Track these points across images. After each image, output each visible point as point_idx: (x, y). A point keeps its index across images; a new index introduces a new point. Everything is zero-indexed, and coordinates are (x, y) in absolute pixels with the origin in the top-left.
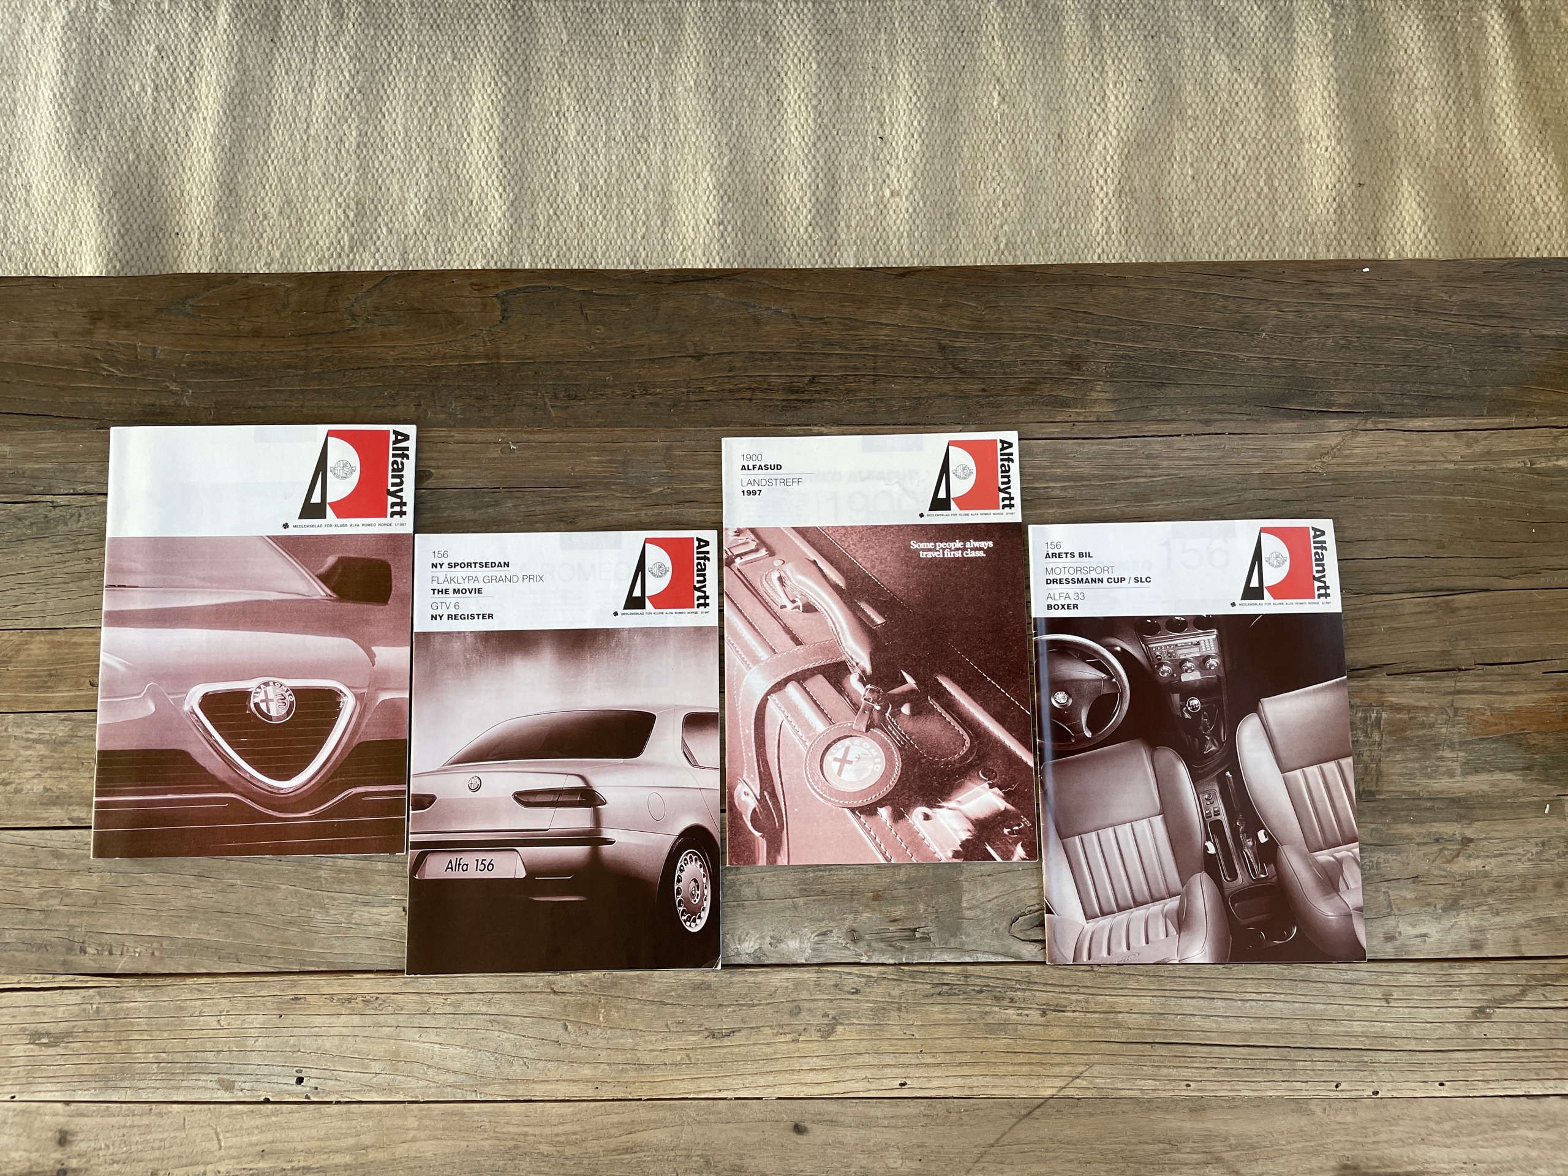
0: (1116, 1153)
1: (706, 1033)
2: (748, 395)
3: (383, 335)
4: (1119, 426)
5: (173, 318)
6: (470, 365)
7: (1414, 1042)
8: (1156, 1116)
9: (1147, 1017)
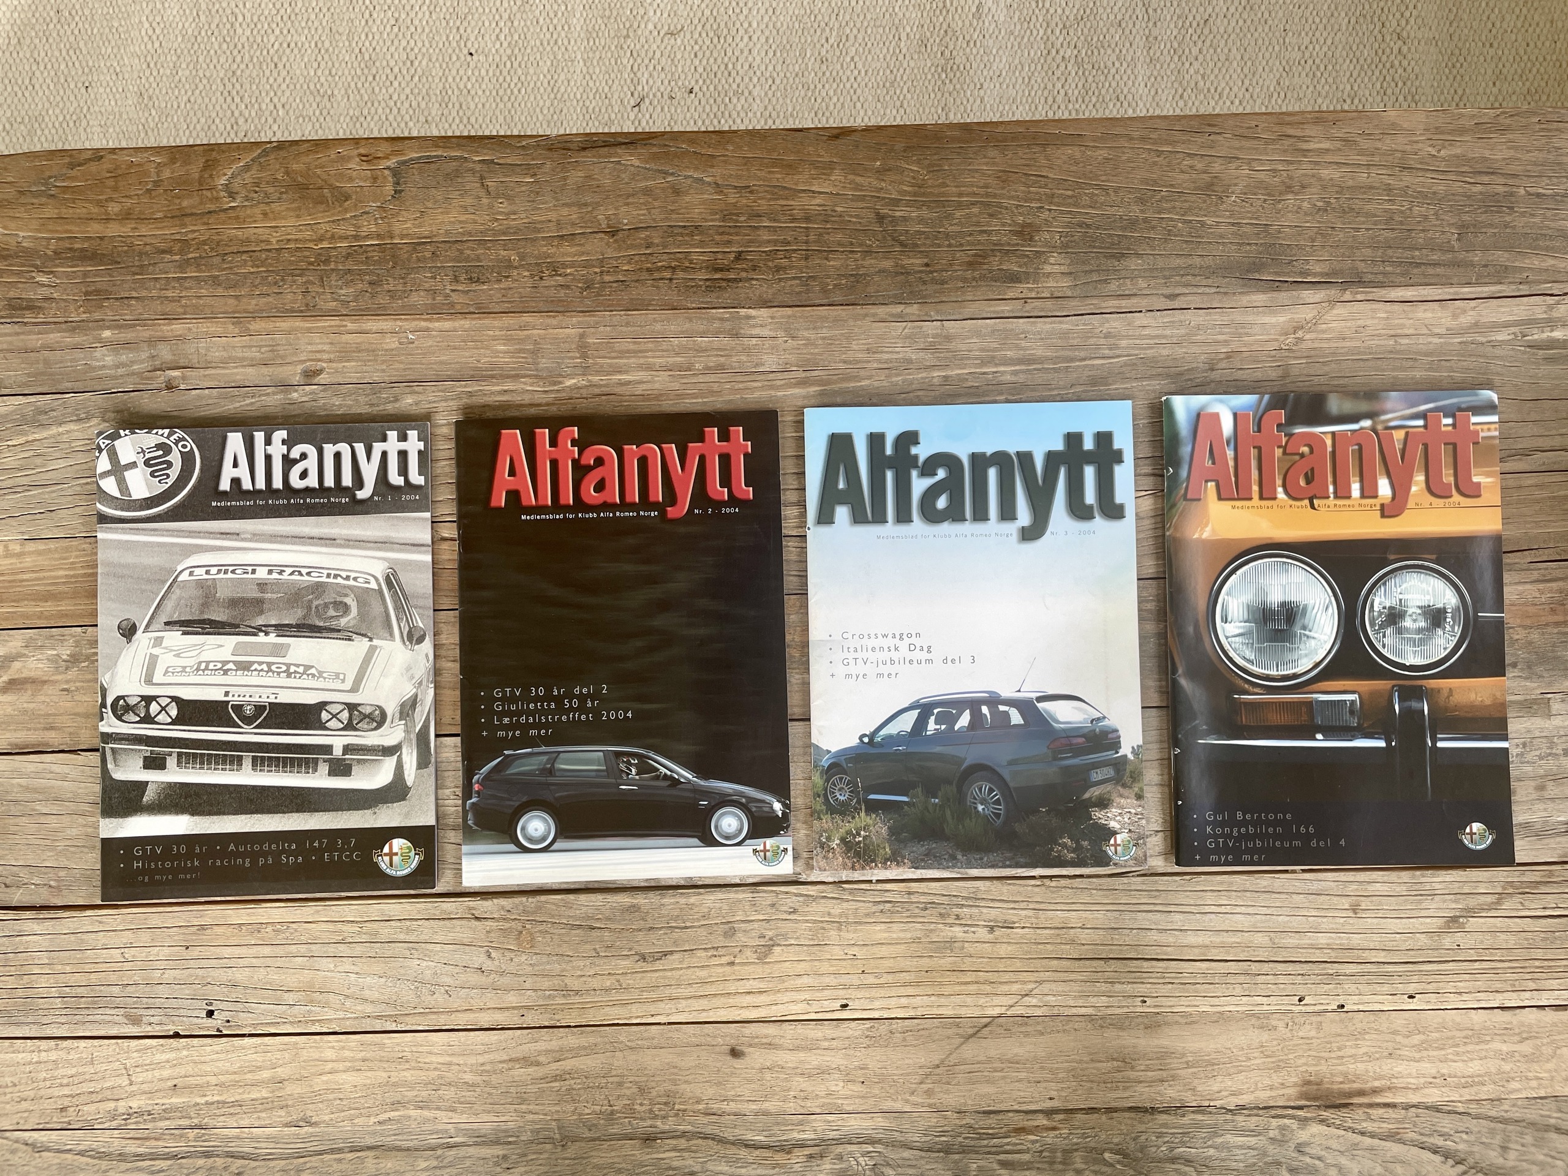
0: (1069, 1071)
1: (637, 958)
2: (668, 275)
3: (265, 214)
4: (1074, 303)
5: (35, 201)
6: (361, 246)
7: (1383, 954)
8: (1110, 1033)
9: (1101, 932)
